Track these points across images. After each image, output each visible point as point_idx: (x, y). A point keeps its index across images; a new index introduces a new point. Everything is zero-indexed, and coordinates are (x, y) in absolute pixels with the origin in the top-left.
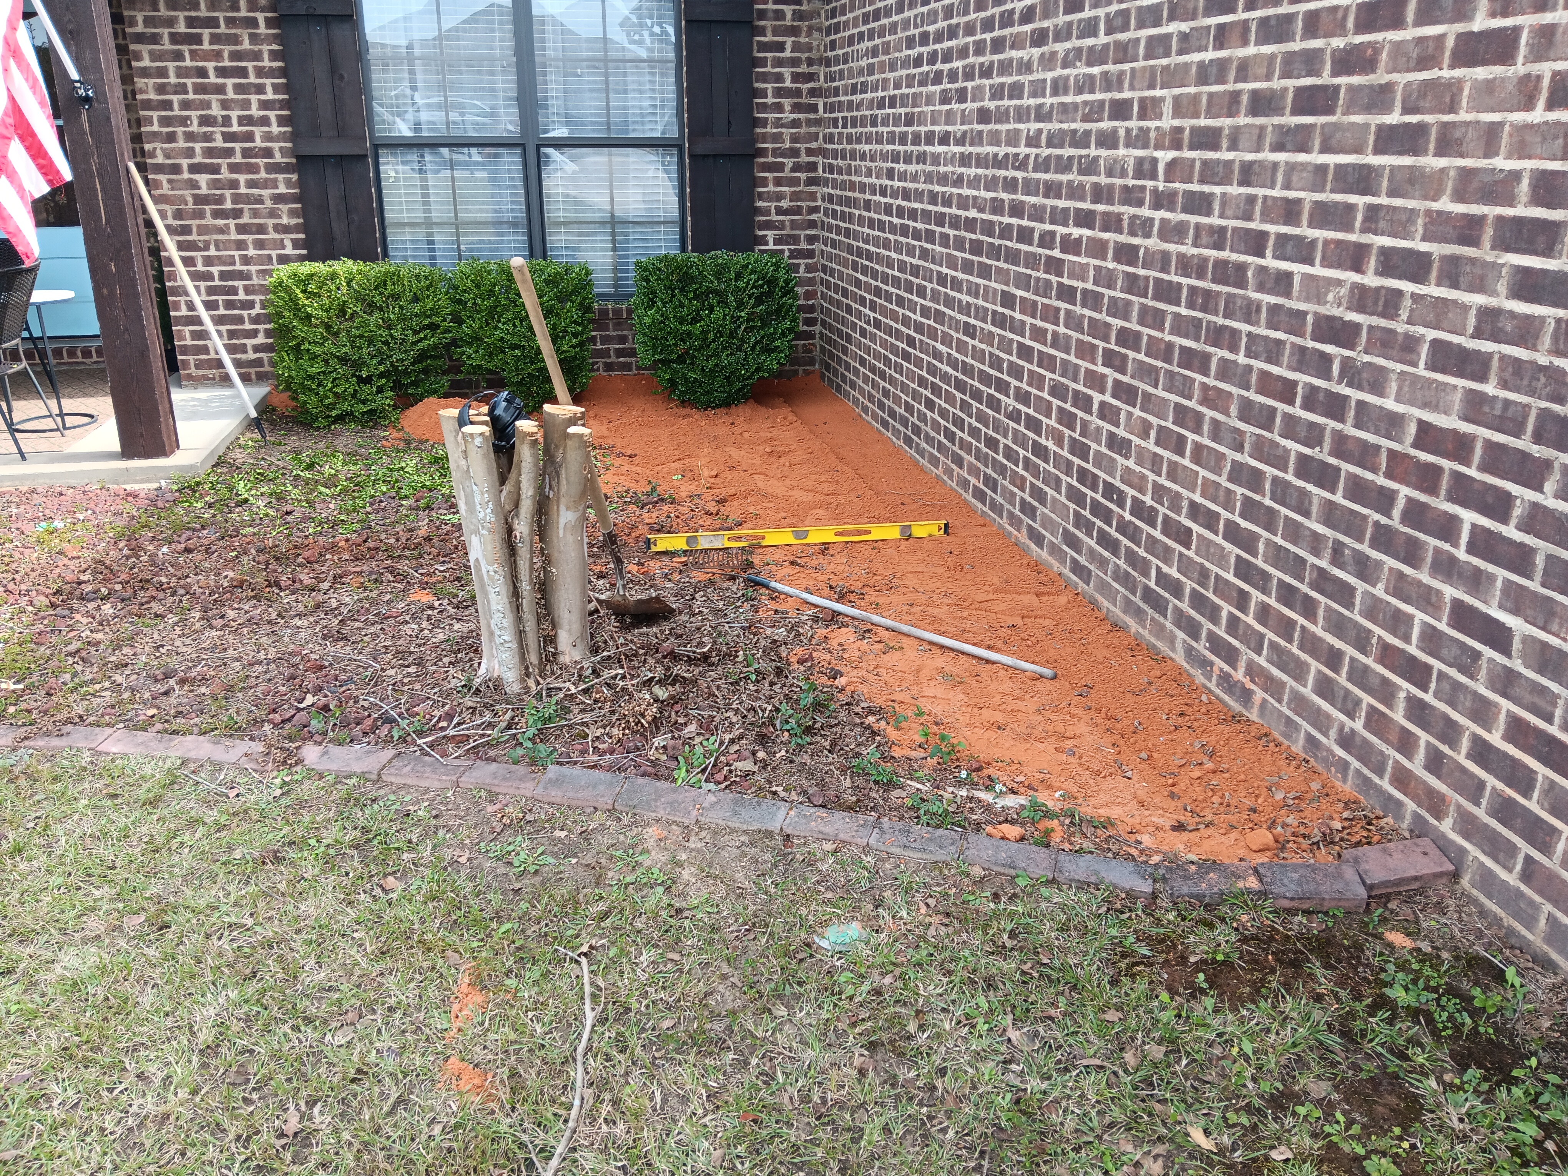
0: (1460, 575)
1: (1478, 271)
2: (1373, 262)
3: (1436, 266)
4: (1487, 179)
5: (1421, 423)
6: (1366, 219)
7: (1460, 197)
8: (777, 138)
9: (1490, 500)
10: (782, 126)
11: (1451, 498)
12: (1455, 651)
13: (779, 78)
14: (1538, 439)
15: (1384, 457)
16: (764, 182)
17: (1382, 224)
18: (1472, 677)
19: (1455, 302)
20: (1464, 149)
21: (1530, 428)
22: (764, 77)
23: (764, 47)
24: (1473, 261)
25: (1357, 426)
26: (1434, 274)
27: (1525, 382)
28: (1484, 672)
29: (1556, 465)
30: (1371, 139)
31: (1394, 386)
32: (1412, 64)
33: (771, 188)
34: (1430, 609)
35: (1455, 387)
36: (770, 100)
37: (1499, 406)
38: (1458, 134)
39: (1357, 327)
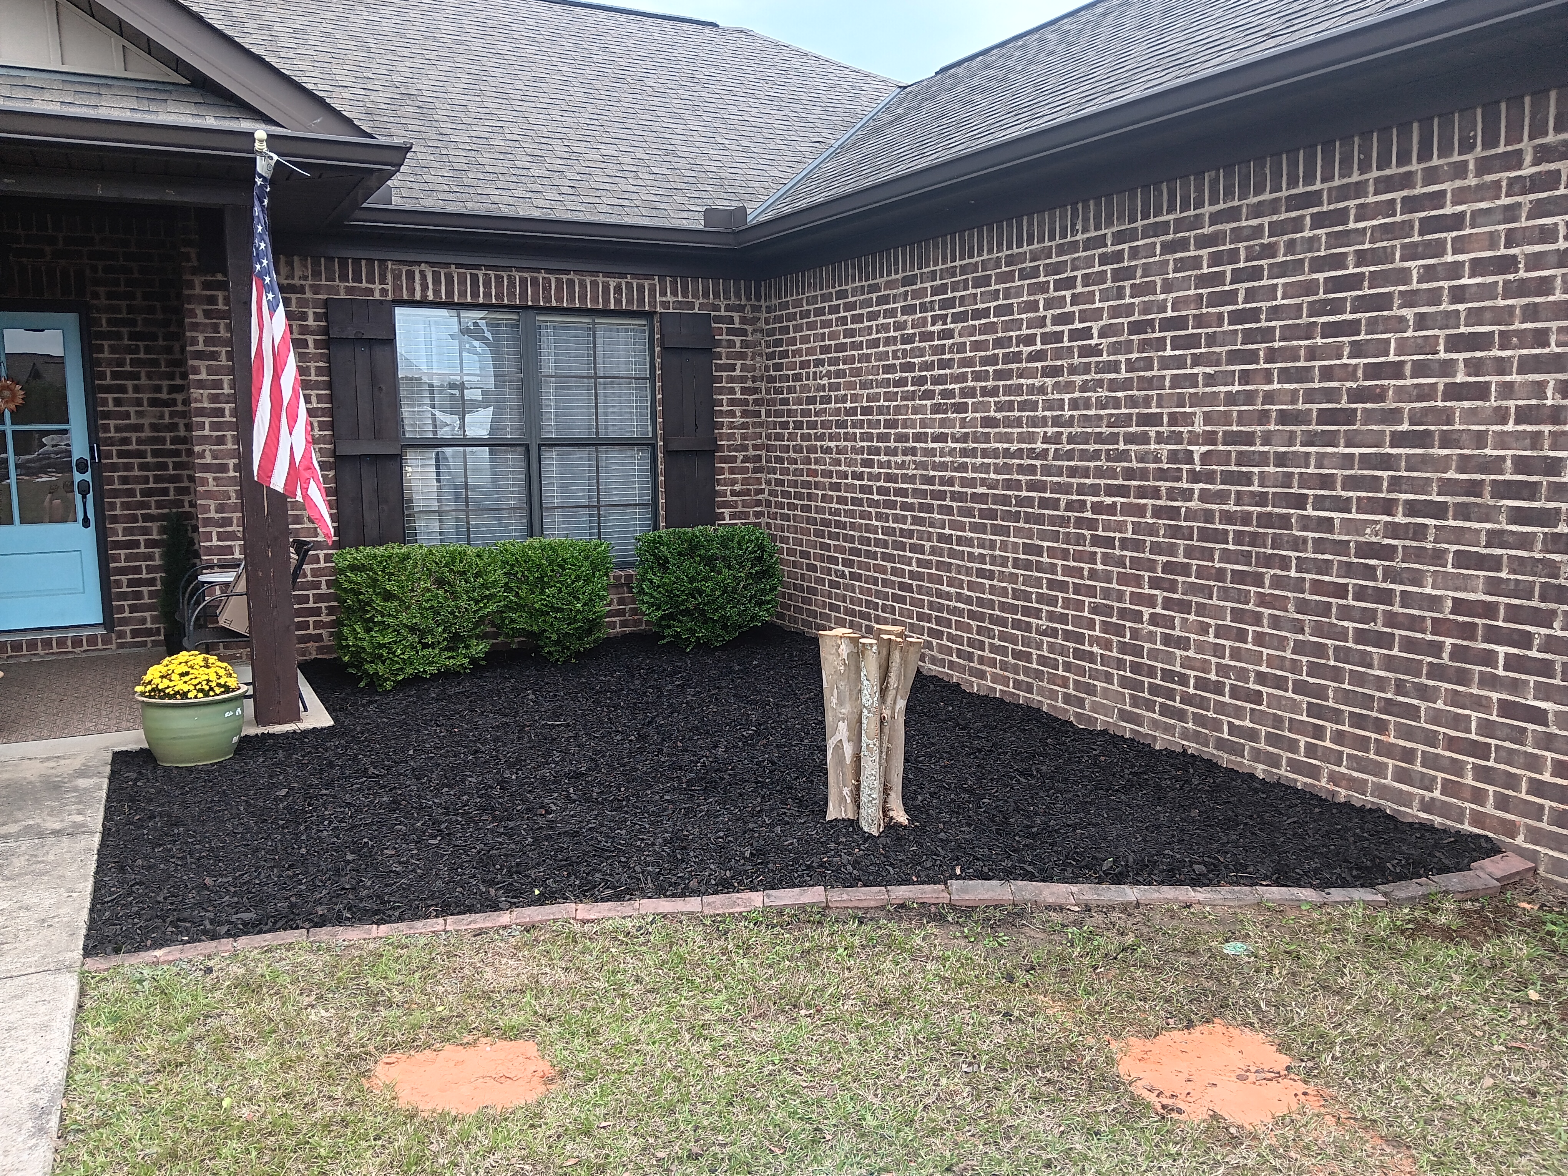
0: (1502, 685)
1: (1484, 510)
2: (1400, 509)
3: (1451, 509)
4: (1481, 460)
5: (1454, 599)
6: (1390, 485)
7: (1460, 470)
8: (731, 437)
9: (1516, 637)
10: (734, 428)
11: (1486, 640)
12: (1507, 731)
13: (732, 391)
14: (1543, 599)
15: (1429, 622)
16: (722, 471)
17: (1404, 487)
18: (1522, 744)
19: (1470, 528)
20: (1461, 444)
21: (1537, 594)
22: (721, 391)
23: (720, 368)
24: (1478, 505)
25: (1403, 606)
26: (1451, 513)
27: (1529, 569)
28: (1530, 739)
29: (1559, 612)
30: (1388, 439)
31: (1430, 580)
32: (1414, 398)
33: (726, 475)
34: (1481, 709)
35: (1478, 576)
36: (725, 408)
37: (1513, 583)
38: (1455, 437)
39: (1395, 547)
